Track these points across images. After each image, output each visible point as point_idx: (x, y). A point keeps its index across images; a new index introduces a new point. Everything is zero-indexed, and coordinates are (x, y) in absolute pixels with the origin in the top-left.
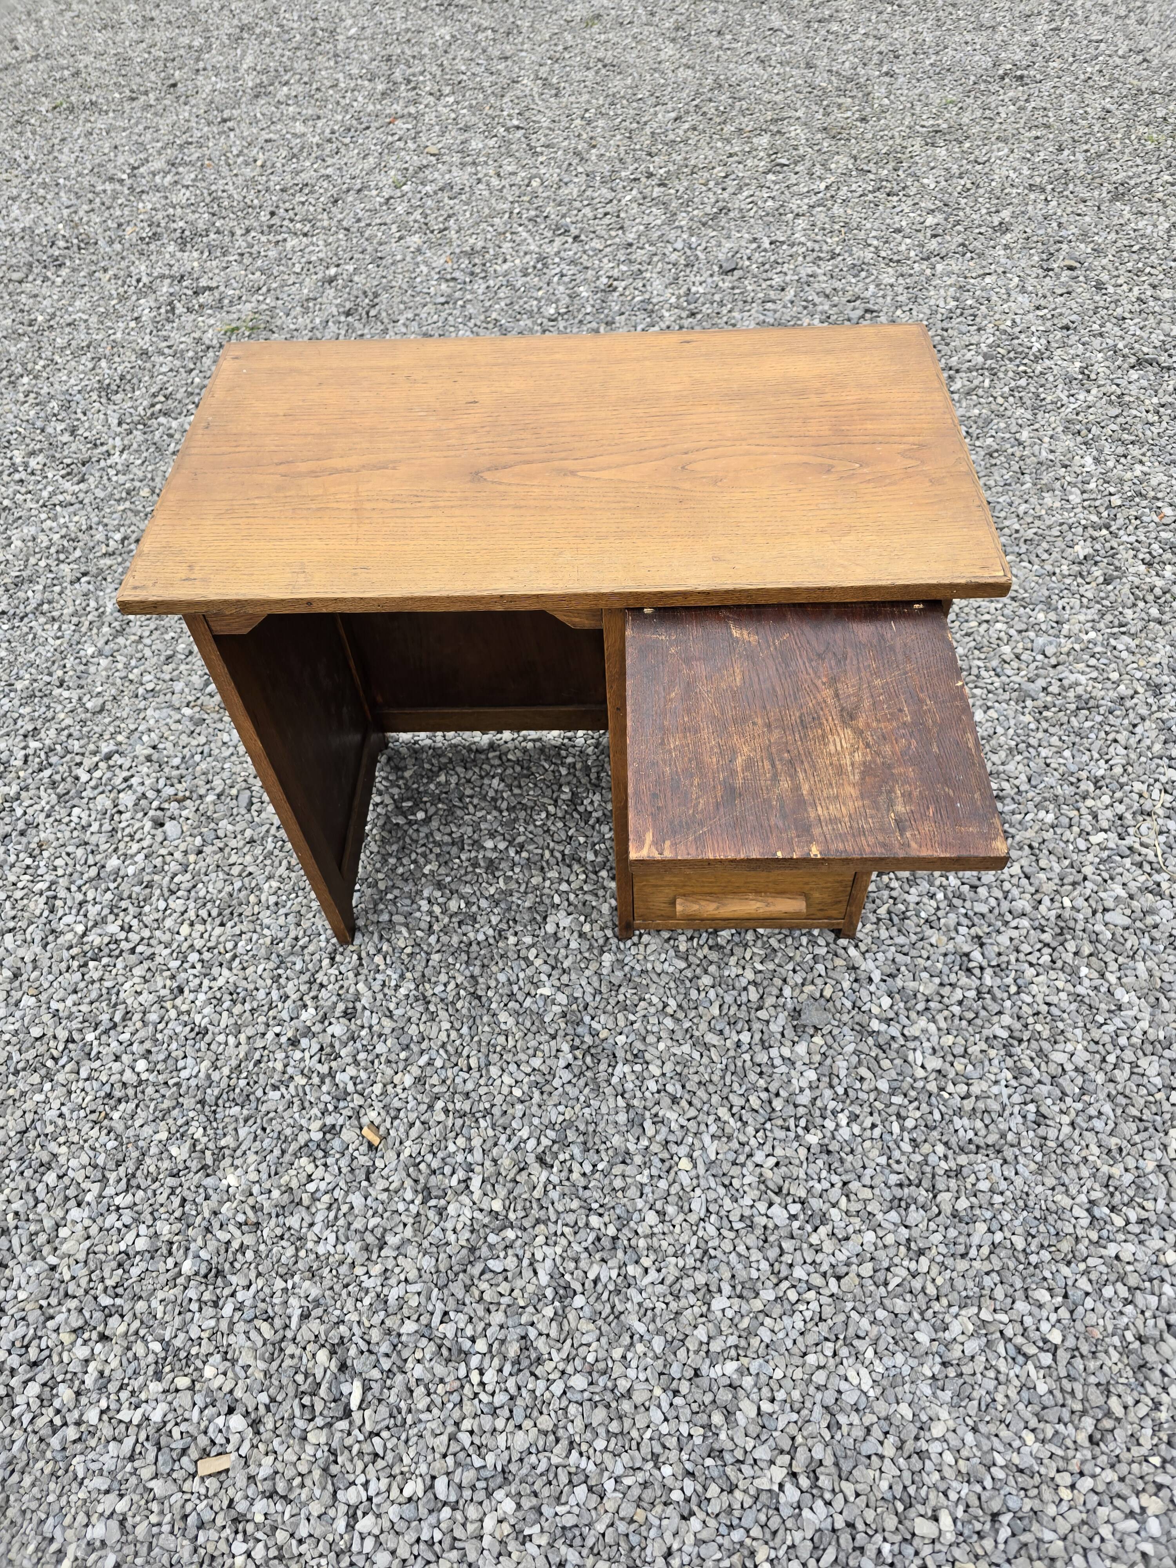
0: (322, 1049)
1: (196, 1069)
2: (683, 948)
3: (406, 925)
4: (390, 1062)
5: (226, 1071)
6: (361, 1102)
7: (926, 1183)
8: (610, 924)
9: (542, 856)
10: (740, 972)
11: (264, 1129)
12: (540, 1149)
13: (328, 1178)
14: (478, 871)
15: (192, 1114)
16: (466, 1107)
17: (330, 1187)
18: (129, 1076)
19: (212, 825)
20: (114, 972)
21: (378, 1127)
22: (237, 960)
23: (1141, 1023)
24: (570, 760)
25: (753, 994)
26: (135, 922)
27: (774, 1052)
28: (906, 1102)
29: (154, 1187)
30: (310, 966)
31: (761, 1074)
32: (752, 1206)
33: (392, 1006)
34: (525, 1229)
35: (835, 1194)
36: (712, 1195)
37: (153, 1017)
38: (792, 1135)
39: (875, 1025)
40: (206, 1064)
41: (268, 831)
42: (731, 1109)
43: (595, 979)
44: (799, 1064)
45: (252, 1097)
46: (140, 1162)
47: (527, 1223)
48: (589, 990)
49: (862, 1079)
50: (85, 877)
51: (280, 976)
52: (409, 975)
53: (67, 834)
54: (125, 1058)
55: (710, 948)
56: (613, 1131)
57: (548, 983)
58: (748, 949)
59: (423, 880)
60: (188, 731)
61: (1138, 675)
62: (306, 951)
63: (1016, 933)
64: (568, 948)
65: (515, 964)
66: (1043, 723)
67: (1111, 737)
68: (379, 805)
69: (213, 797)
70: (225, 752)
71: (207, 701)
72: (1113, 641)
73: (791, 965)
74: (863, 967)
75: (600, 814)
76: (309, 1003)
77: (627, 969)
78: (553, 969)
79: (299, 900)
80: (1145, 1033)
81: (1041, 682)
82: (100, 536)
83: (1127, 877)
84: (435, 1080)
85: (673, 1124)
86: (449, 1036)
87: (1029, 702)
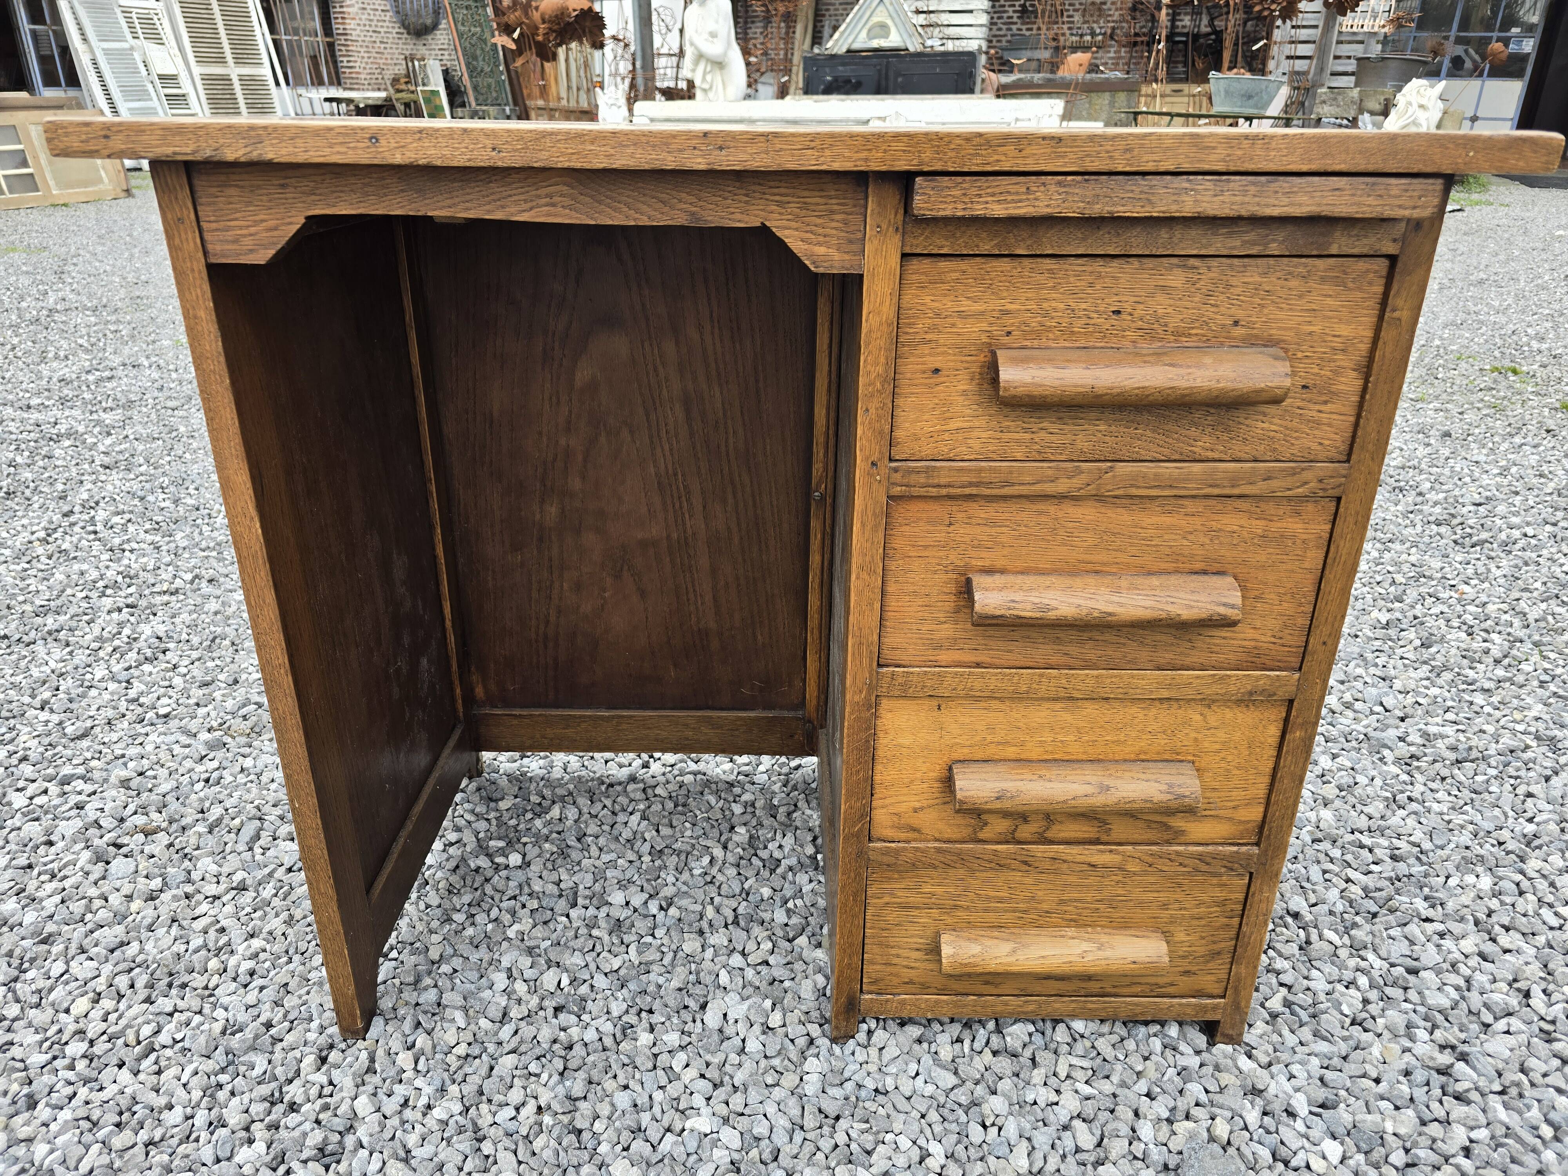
2: (946, 1053)
3: (465, 1010)
8: (815, 1015)
9: (702, 914)
10: (1053, 1097)
14: (596, 934)
19: (186, 864)
22: (153, 1057)
25: (1085, 1136)
30: (279, 1071)
33: (412, 1140)
41: (271, 875)
43: (793, 1102)
48: (782, 1122)
51: (220, 1086)
52: (454, 1089)
55: (995, 1053)
57: (705, 1111)
58: (1062, 1059)
59: (505, 944)
60: (196, 756)
61: (1520, 727)
62: (279, 1046)
63: (1511, 1040)
64: (742, 1051)
65: (648, 1078)
66: (1417, 776)
67: (1521, 790)
68: (451, 844)
69: (201, 828)
70: (242, 779)
71: (237, 724)
72: (1467, 697)
73: (1142, 1086)
74: (1272, 1090)
75: (793, 861)
76: (258, 1135)
77: (849, 1086)
78: (715, 1086)
79: (291, 966)
81: (1392, 733)
82: (167, 574)
87: (1386, 753)
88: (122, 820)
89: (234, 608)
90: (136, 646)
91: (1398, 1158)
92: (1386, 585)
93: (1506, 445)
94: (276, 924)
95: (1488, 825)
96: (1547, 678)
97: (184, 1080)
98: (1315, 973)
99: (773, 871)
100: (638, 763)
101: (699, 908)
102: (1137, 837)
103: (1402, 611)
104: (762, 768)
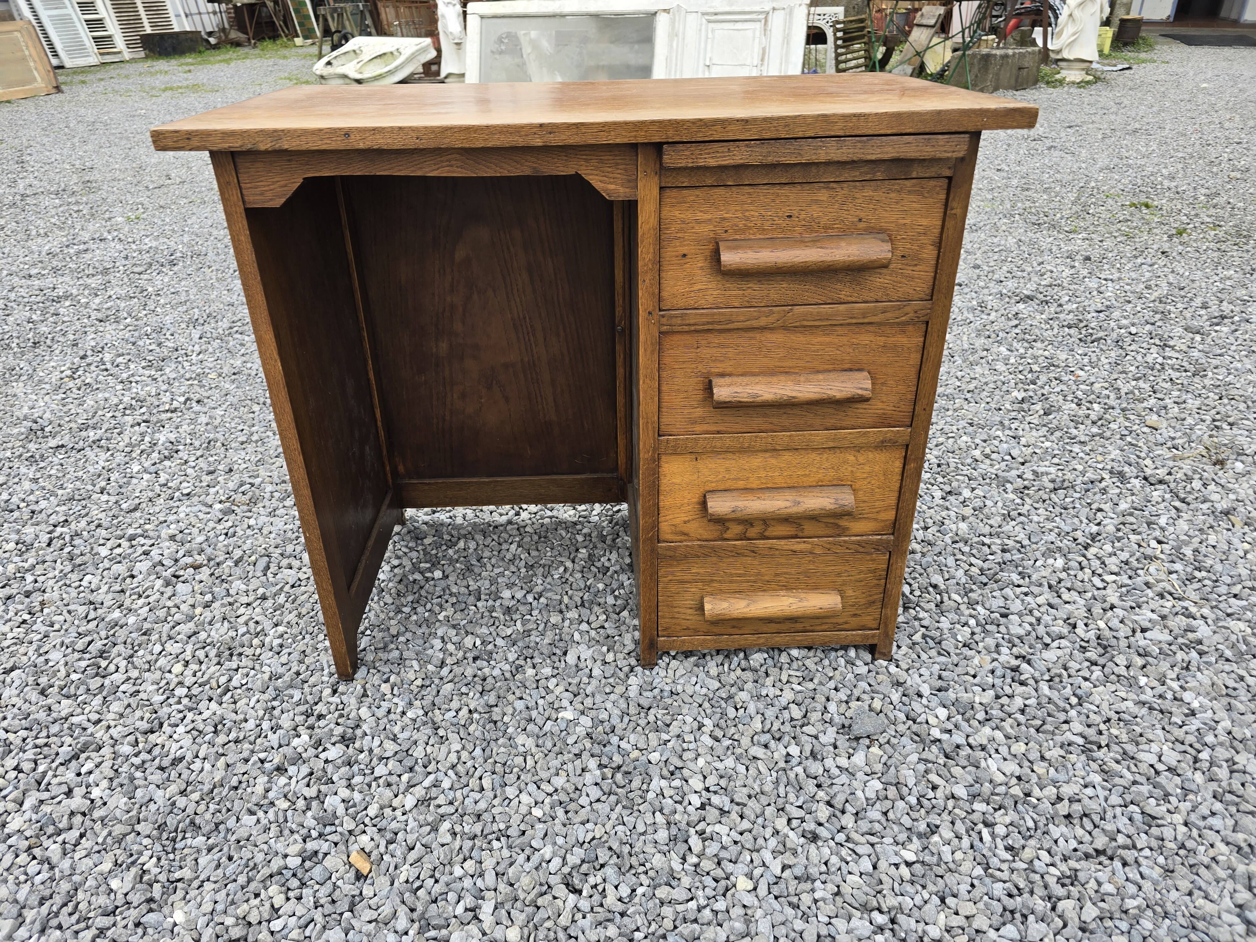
0: (312, 774)
2: (714, 671)
3: (418, 660)
4: (389, 785)
5: (195, 797)
6: (352, 827)
7: (1039, 891)
8: (634, 654)
9: (561, 601)
10: (778, 693)
11: (230, 857)
12: (566, 870)
13: (301, 912)
14: (495, 615)
15: (146, 842)
16: (477, 828)
17: (302, 922)
18: (80, 804)
19: (225, 585)
20: (85, 709)
21: (369, 854)
22: (229, 694)
23: (1222, 724)
25: (796, 712)
27: (829, 763)
28: (991, 809)
30: (309, 698)
31: (818, 786)
32: (829, 924)
33: (397, 729)
35: (931, 910)
36: (779, 916)
37: (123, 749)
39: (936, 734)
40: (172, 790)
41: (281, 589)
42: (789, 820)
43: (622, 701)
44: (859, 775)
45: (221, 826)
48: (616, 712)
49: (934, 787)
51: (274, 708)
52: (417, 703)
54: (79, 790)
55: (743, 670)
56: (654, 850)
57: (570, 708)
58: (784, 672)
59: (438, 624)
60: (216, 519)
61: (1100, 466)
62: (306, 685)
63: (1060, 652)
64: (590, 676)
65: (534, 693)
66: (1027, 499)
68: (395, 567)
69: (230, 563)
70: (249, 532)
71: (239, 497)
72: (1068, 448)
73: (832, 684)
74: (909, 682)
75: (617, 568)
76: (303, 732)
77: (656, 691)
78: (575, 696)
79: (305, 641)
80: (1229, 733)
81: (1014, 473)
82: (166, 398)
83: (1153, 605)
84: (441, 800)
85: (725, 839)
86: (459, 758)
87: (1008, 485)
88: (176, 561)
89: (219, 420)
90: (156, 448)
91: (981, 716)
92: (1025, 373)
93: (1130, 265)
94: (292, 617)
95: (1068, 529)
96: (1126, 433)
97: (251, 705)
98: (943, 619)
99: (604, 574)
100: (512, 512)
101: (559, 597)
102: (821, 533)
103: (1035, 391)
104: (594, 513)
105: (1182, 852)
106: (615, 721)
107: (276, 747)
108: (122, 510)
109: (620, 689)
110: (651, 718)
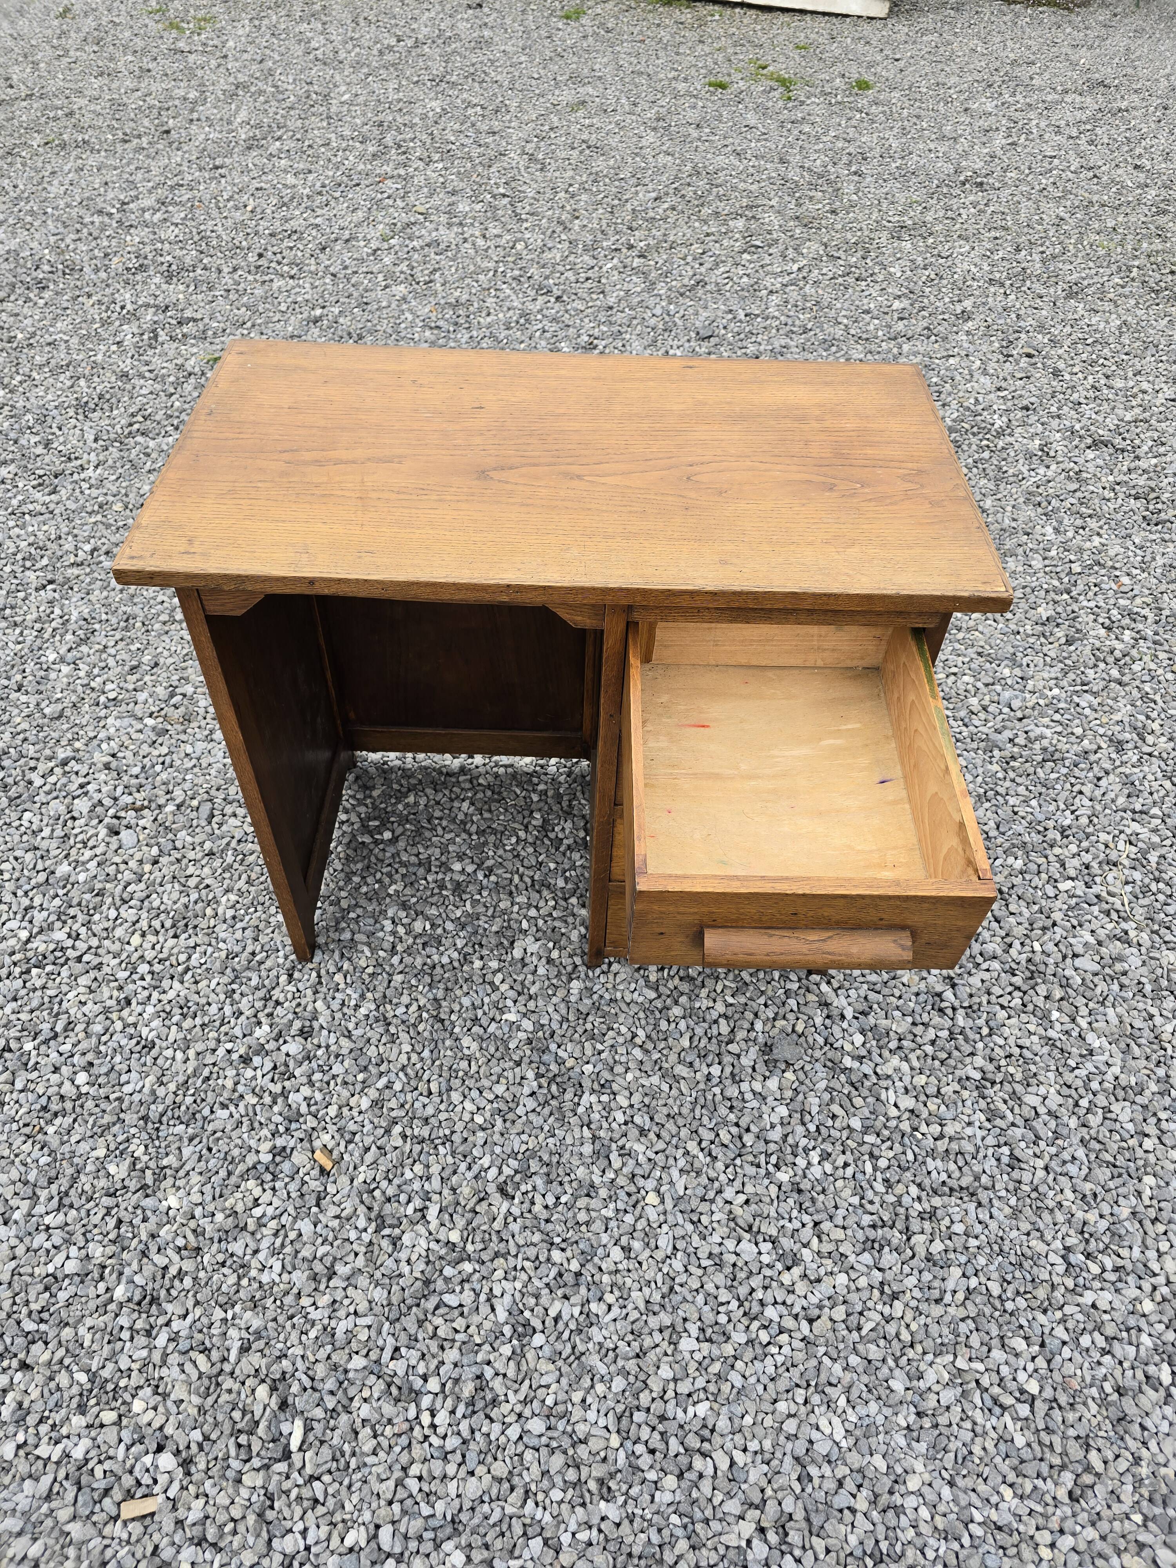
0: (275, 1068)
1: (140, 1084)
2: (653, 978)
3: (369, 945)
4: (346, 1083)
5: (172, 1087)
6: (315, 1124)
7: (900, 1225)
8: (578, 951)
9: (511, 880)
10: (711, 1004)
11: (210, 1150)
12: (502, 1179)
13: (276, 1202)
14: (444, 893)
15: (133, 1131)
16: (425, 1132)
17: (278, 1212)
18: (68, 1089)
19: (170, 836)
20: (58, 980)
21: (331, 1152)
22: (190, 973)
23: (1113, 1069)
24: (541, 787)
25: (724, 1027)
26: (83, 930)
27: (745, 1086)
28: (879, 1142)
29: (88, 1206)
30: (266, 982)
31: (731, 1108)
32: (721, 1244)
33: (351, 1026)
34: (483, 1263)
35: (807, 1233)
36: (679, 1232)
37: (97, 1028)
38: (762, 1172)
39: (848, 1062)
40: (151, 1079)
41: (228, 844)
42: (700, 1143)
43: (563, 1005)
44: (770, 1099)
45: (198, 1116)
46: (74, 1180)
47: (485, 1256)
48: (556, 1017)
49: (834, 1117)
50: (33, 882)
51: (234, 991)
52: (369, 995)
53: (17, 838)
54: (64, 1069)
55: (681, 979)
56: (578, 1163)
57: (513, 1009)
58: (719, 982)
59: (388, 900)
60: (149, 740)
61: (1101, 731)
62: (263, 968)
63: (987, 976)
64: (535, 974)
65: (480, 989)
67: (1076, 788)
69: (172, 807)
70: (188, 763)
71: (171, 712)
74: (835, 1004)
75: (571, 841)
76: (263, 1020)
77: (595, 997)
78: (519, 994)
79: (258, 914)
80: (1117, 1078)
81: (1008, 734)
82: (69, 546)
83: (1095, 924)
84: (393, 1104)
85: (640, 1157)
86: (409, 1059)
87: (996, 752)
88: (115, 799)
90: (70, 627)
91: (894, 1044)
92: (1063, 575)
94: (242, 882)
95: (1042, 816)
101: (509, 875)
103: (1065, 605)
105: (1034, 1195)
106: (555, 1026)
107: (240, 1036)
108: (45, 716)
109: (561, 993)
110: (589, 1026)
